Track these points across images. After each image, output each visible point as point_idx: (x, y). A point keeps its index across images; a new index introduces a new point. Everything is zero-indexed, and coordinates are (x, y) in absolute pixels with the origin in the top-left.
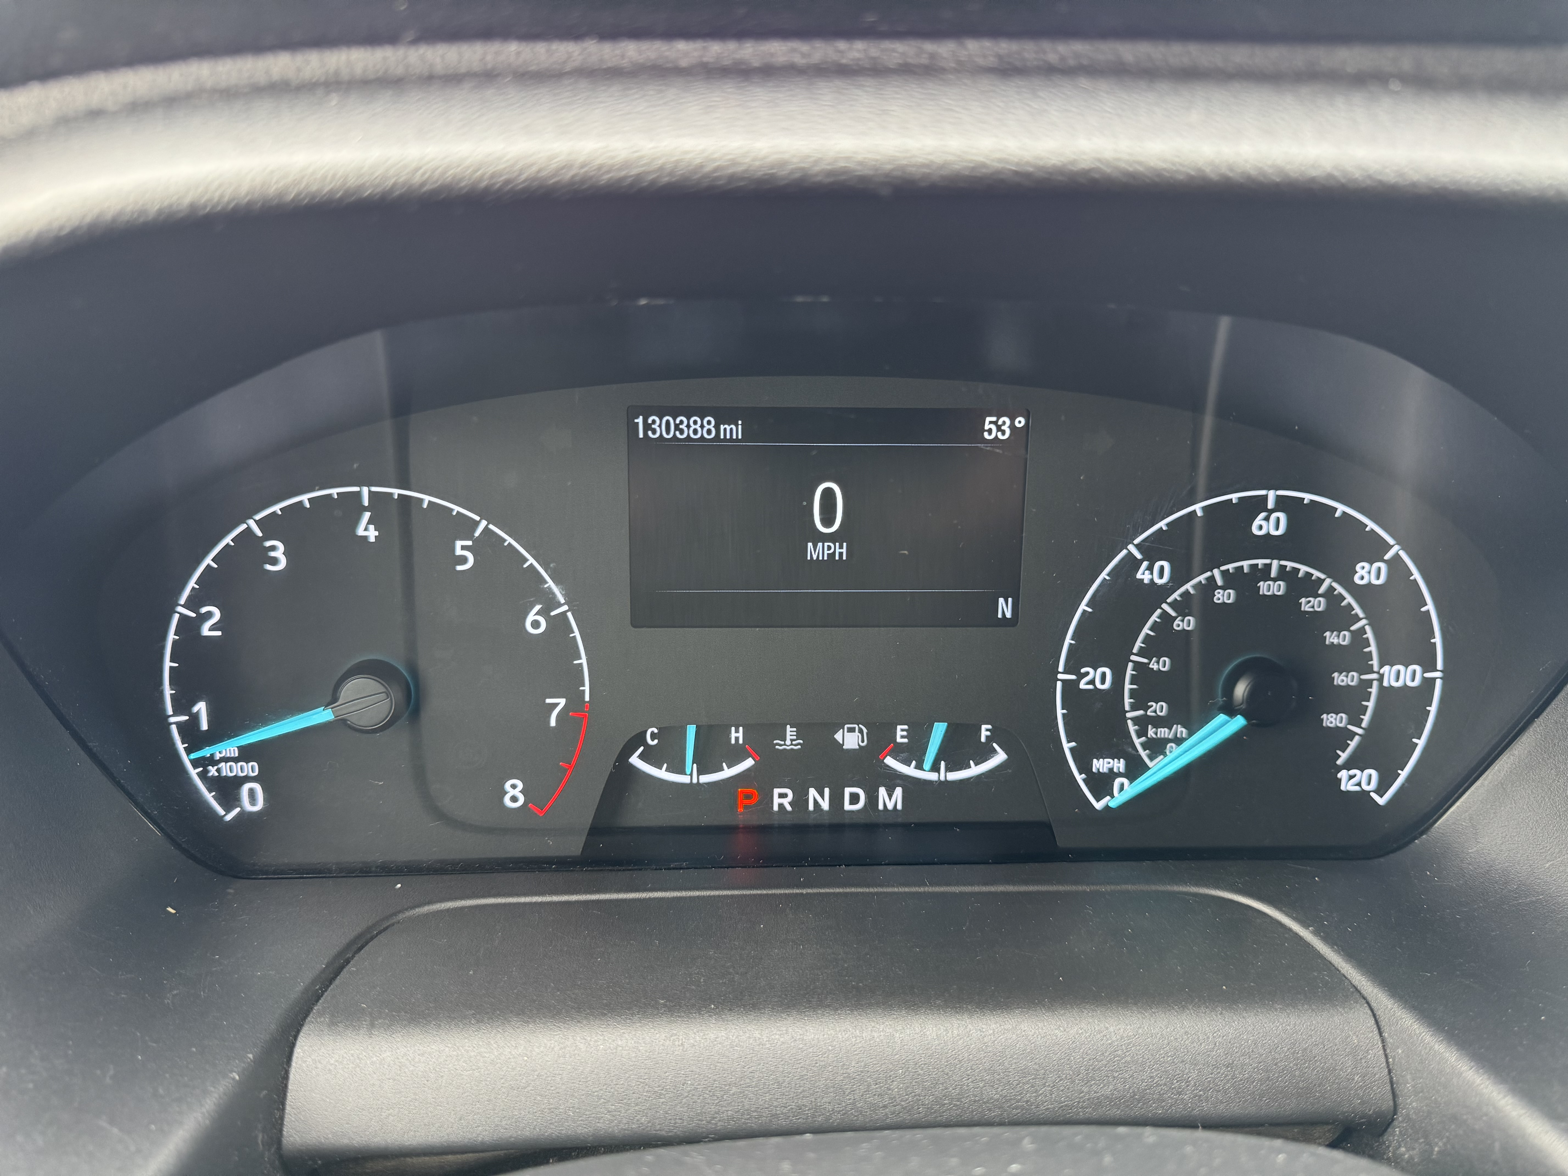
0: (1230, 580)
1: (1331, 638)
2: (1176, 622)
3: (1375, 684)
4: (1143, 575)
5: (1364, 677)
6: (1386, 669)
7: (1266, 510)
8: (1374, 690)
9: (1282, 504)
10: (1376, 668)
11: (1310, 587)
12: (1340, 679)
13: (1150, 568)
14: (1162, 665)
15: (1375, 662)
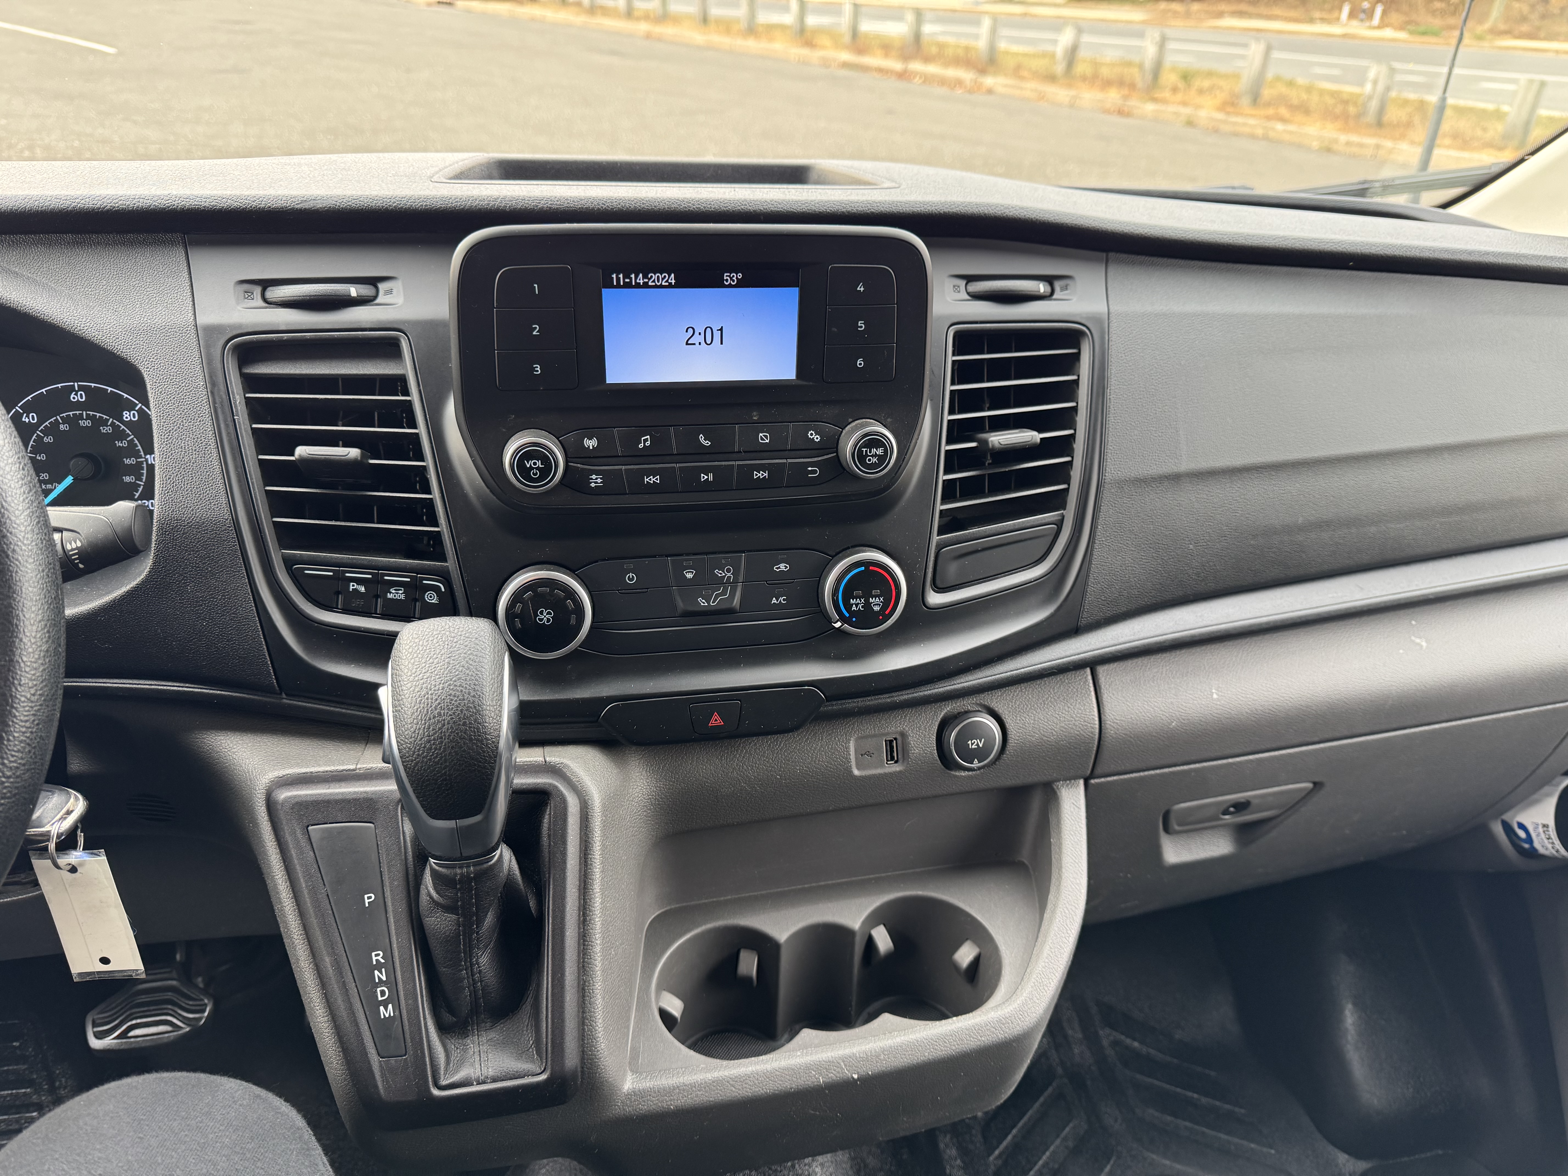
0: (65, 420)
1: (119, 444)
2: (45, 439)
3: (145, 463)
4: (25, 419)
5: (138, 460)
6: (148, 456)
7: (75, 391)
8: (145, 465)
9: (81, 388)
10: (143, 456)
11: (104, 423)
12: (127, 461)
13: (28, 416)
14: (42, 457)
15: (142, 453)
